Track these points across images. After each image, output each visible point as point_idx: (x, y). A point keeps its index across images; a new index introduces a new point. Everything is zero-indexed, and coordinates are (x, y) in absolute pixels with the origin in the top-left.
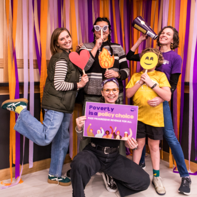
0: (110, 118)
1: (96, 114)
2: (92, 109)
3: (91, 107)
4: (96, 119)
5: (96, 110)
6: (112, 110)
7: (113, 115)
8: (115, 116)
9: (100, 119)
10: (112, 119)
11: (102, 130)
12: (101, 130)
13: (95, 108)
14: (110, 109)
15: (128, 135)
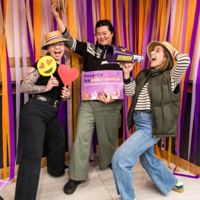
0: (101, 82)
1: (89, 81)
2: (86, 77)
3: (85, 76)
4: (90, 84)
5: (89, 78)
6: (102, 75)
7: (102, 80)
8: (104, 80)
9: (92, 84)
10: (102, 82)
11: (96, 93)
12: (94, 93)
13: (88, 76)
14: (100, 75)
15: (117, 94)
